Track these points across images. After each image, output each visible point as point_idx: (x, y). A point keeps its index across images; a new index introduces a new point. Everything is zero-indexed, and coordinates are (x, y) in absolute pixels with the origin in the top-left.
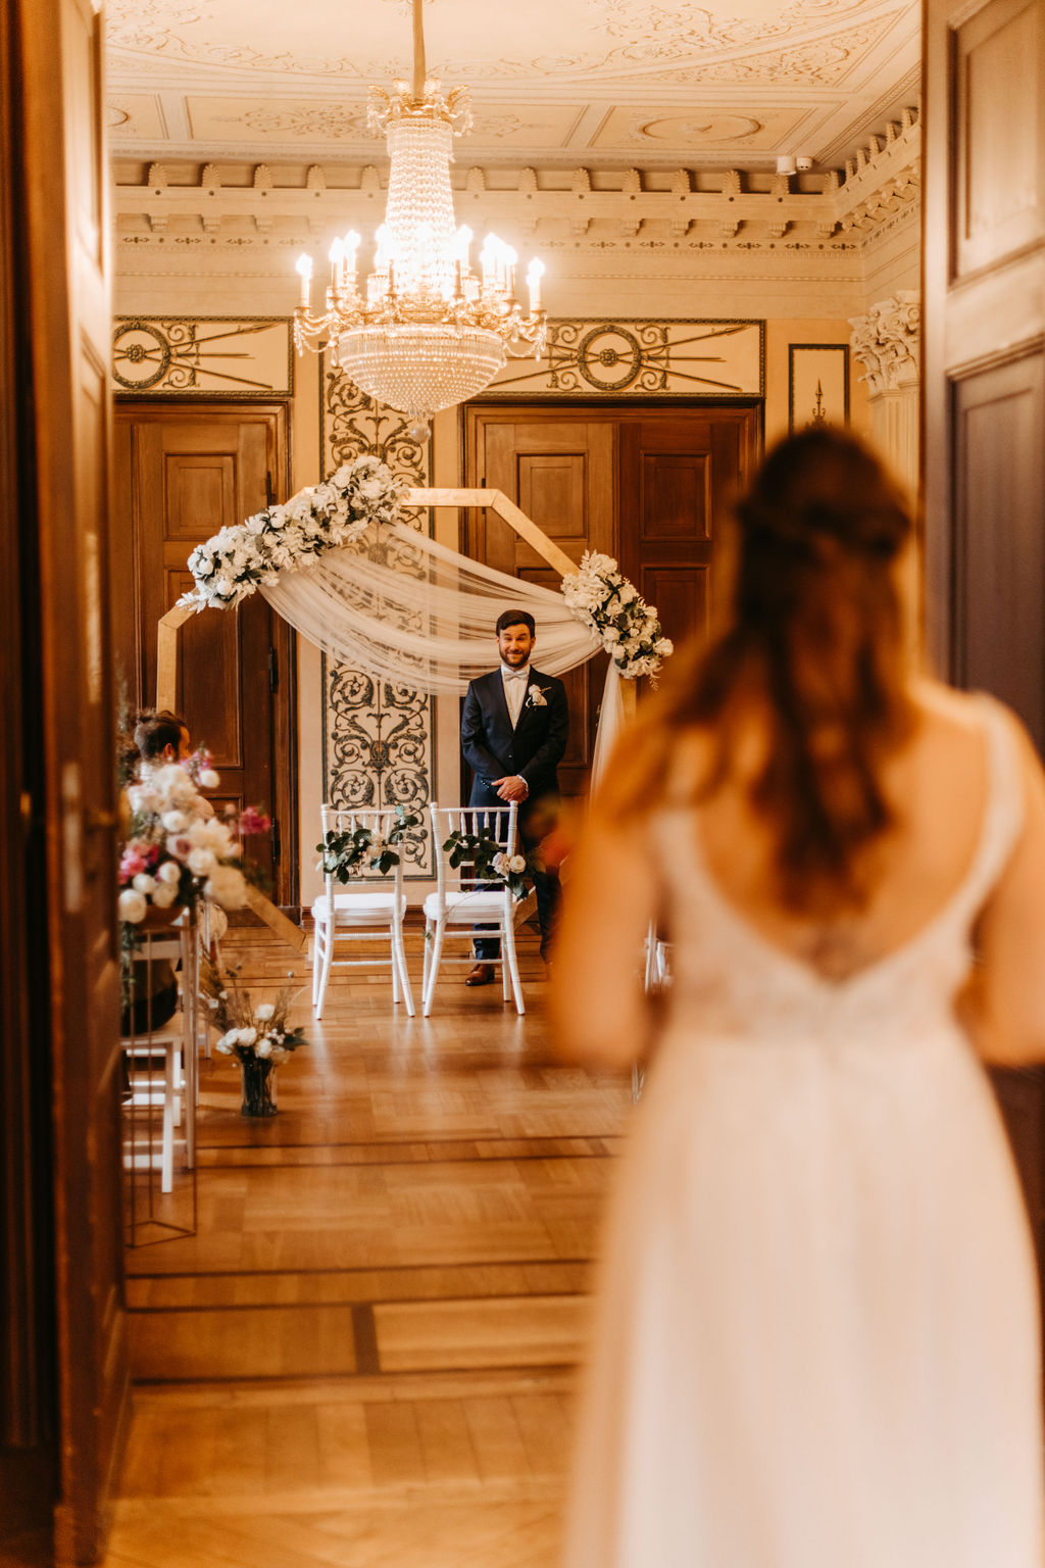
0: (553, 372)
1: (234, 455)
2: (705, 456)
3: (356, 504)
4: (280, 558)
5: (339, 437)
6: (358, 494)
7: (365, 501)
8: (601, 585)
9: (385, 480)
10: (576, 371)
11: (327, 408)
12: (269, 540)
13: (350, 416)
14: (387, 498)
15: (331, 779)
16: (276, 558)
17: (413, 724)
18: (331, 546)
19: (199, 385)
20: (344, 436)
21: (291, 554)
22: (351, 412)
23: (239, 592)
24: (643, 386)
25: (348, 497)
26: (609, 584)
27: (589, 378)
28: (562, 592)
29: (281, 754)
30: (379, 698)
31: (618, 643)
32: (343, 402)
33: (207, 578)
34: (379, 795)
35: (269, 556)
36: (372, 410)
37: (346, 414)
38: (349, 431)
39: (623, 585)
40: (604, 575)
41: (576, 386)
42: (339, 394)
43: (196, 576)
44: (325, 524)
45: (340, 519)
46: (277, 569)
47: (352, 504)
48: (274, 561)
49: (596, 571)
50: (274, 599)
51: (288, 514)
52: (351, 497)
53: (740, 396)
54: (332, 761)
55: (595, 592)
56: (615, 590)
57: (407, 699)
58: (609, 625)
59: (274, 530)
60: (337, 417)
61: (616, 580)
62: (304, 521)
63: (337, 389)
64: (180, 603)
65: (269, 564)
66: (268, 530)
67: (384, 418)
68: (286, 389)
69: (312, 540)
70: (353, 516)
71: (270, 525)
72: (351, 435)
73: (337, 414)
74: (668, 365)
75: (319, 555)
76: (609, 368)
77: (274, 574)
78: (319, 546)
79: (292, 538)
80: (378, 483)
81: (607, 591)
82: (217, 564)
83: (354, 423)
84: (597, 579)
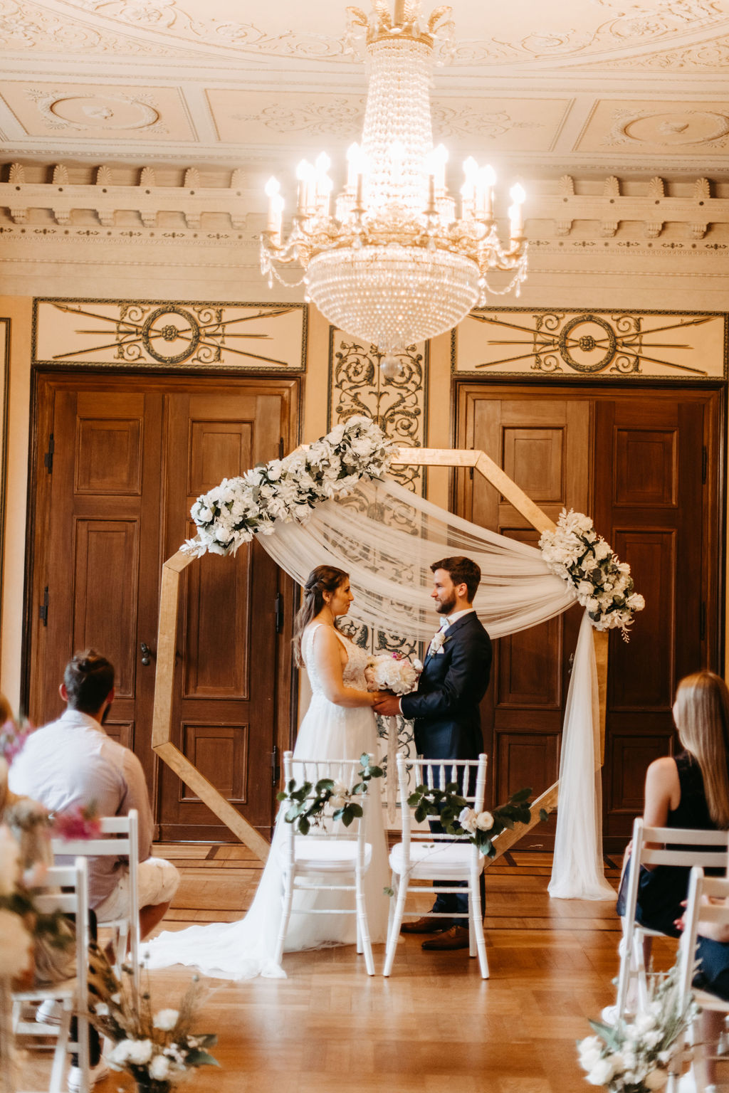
0: (537, 355)
1: (251, 423)
2: (674, 431)
3: (348, 460)
4: (276, 508)
5: (345, 408)
6: (349, 450)
7: (356, 457)
8: (577, 541)
9: (375, 438)
10: (557, 354)
11: (335, 383)
12: (266, 491)
13: (355, 391)
14: (377, 455)
16: (272, 508)
18: (325, 498)
19: (223, 361)
20: (349, 408)
21: (287, 506)
22: (356, 387)
23: (236, 540)
24: (617, 369)
25: (340, 454)
26: (585, 541)
27: (569, 361)
28: (539, 548)
29: (283, 689)
30: (373, 641)
31: (592, 597)
32: (349, 378)
33: (208, 525)
35: (266, 506)
36: (374, 385)
37: (351, 389)
38: (353, 404)
39: (598, 542)
40: (580, 533)
41: (557, 368)
42: (346, 371)
43: (198, 523)
44: (319, 479)
45: (332, 473)
46: (273, 519)
47: (344, 460)
48: (271, 512)
49: (572, 528)
50: (271, 547)
51: (284, 468)
52: (344, 454)
53: (705, 379)
55: (571, 548)
56: (590, 547)
57: (398, 642)
58: (584, 580)
59: (270, 482)
60: (344, 391)
61: (592, 537)
62: (299, 474)
63: (344, 367)
64: (184, 548)
65: (265, 514)
66: (265, 483)
67: (385, 393)
68: (299, 366)
69: (306, 493)
70: (345, 472)
71: (267, 478)
72: (355, 407)
73: (344, 388)
74: (640, 351)
75: (313, 507)
76: (587, 353)
77: (270, 523)
78: (312, 498)
79: (287, 491)
80: (369, 442)
81: (583, 547)
82: (217, 512)
83: (359, 396)
84: (573, 536)
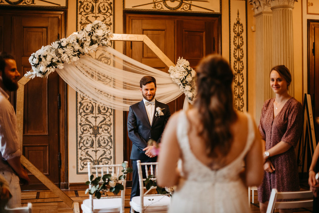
0: (154, 3)
1: (47, 28)
2: (203, 32)
3: (94, 38)
4: (65, 58)
5: (83, 22)
6: (94, 34)
7: (97, 37)
8: (184, 70)
9: (104, 29)
10: (162, 3)
11: (79, 12)
12: (60, 51)
13: (87, 16)
14: (105, 36)
15: (79, 139)
16: (63, 58)
17: (107, 120)
18: (84, 54)
19: (35, 4)
20: (84, 22)
21: (69, 57)
22: (87, 14)
23: (48, 71)
24: (183, 9)
25: (90, 36)
26: (187, 69)
27: (166, 5)
28: (169, 73)
29: (62, 131)
30: (96, 111)
31: (190, 92)
32: (85, 11)
33: (36, 65)
34: (96, 145)
35: (60, 57)
36: (94, 14)
37: (85, 15)
38: (86, 20)
39: (191, 70)
40: (185, 66)
41: (162, 8)
42: (83, 8)
43: (32, 64)
44: (82, 45)
45: (87, 44)
46: (63, 62)
47: (92, 38)
48: (62, 59)
49: (183, 65)
50: (61, 74)
51: (68, 41)
52: (92, 35)
53: (214, 13)
54: (80, 133)
55: (182, 73)
56: (189, 72)
57: (105, 111)
58: (187, 85)
59: (62, 47)
60: (82, 16)
61: (189, 68)
62: (74, 44)
63: (82, 6)
64: (26, 75)
65: (60, 60)
66: (60, 47)
67: (98, 16)
68: (65, 6)
69: (77, 52)
70: (92, 43)
71: (61, 45)
72: (87, 22)
73: (82, 14)
74: (191, 3)
75: (79, 57)
76: (172, 3)
77: (62, 64)
78: (79, 54)
79: (69, 50)
80: (102, 30)
81: (186, 72)
82: (40, 60)
83: (88, 18)
84: (183, 68)
